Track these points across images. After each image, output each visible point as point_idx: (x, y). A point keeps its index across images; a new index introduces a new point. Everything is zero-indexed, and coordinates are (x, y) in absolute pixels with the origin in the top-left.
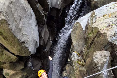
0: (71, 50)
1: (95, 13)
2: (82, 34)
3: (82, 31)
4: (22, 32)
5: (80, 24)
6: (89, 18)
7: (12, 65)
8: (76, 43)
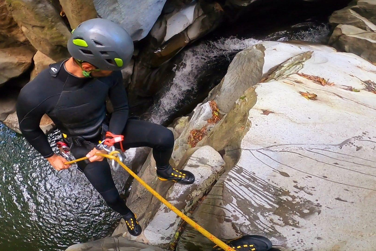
0: (211, 92)
1: (311, 56)
2: (255, 76)
3: (257, 71)
4: (117, 5)
5: (264, 54)
6: (294, 58)
7: (58, 50)
8: (229, 85)
